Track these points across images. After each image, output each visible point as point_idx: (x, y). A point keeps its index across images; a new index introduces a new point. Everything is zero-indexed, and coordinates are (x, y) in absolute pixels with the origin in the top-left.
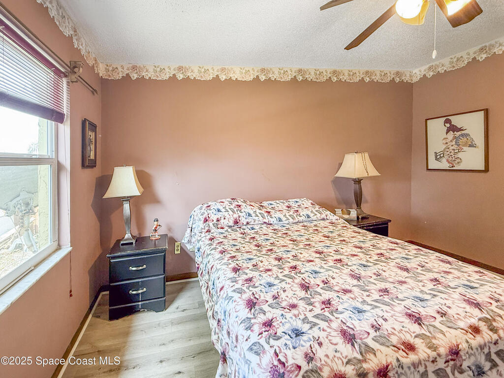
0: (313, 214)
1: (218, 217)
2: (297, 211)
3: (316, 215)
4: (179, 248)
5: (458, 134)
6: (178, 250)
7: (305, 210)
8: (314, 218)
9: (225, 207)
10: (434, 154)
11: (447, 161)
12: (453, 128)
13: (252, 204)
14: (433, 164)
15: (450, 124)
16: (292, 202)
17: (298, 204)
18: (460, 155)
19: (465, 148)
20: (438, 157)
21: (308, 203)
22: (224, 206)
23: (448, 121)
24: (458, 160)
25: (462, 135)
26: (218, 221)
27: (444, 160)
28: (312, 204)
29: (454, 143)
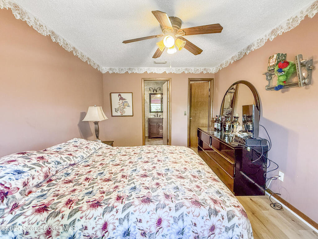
5: (124, 101)
10: (115, 109)
11: (120, 112)
12: (121, 99)
14: (114, 114)
15: (121, 96)
18: (124, 110)
19: (126, 107)
20: (116, 110)
23: (120, 95)
24: (124, 112)
25: (125, 102)
27: (119, 112)
29: (122, 105)
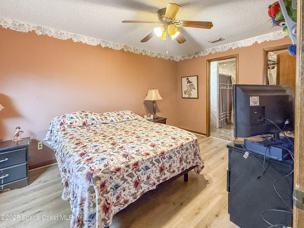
0: (131, 117)
1: (71, 121)
2: (122, 116)
3: (132, 117)
4: (42, 146)
6: (40, 147)
7: (126, 115)
8: (131, 119)
9: (77, 116)
10: (184, 92)
11: (188, 94)
12: (189, 82)
13: (95, 114)
14: (184, 95)
16: (120, 113)
17: (124, 113)
19: (193, 90)
21: (129, 112)
22: (75, 115)
23: (188, 79)
24: (191, 94)
26: (71, 124)
28: (131, 113)
29: (189, 87)
